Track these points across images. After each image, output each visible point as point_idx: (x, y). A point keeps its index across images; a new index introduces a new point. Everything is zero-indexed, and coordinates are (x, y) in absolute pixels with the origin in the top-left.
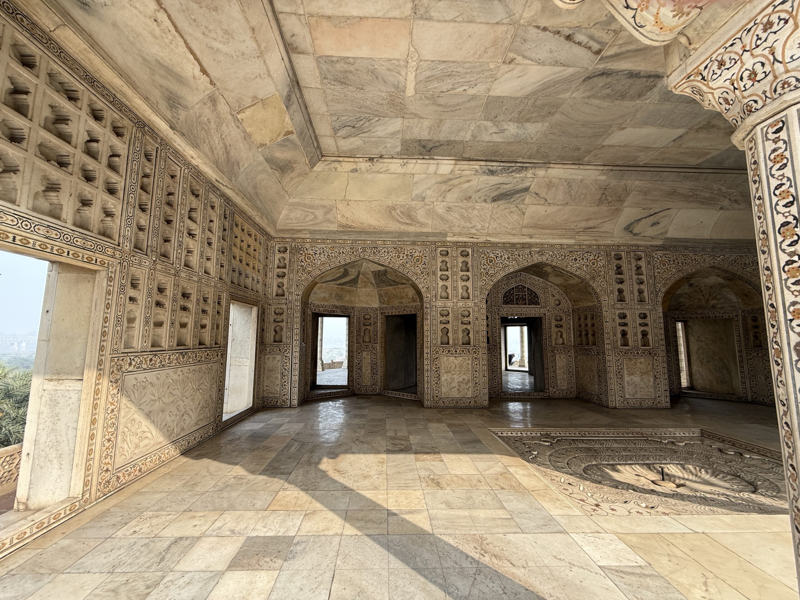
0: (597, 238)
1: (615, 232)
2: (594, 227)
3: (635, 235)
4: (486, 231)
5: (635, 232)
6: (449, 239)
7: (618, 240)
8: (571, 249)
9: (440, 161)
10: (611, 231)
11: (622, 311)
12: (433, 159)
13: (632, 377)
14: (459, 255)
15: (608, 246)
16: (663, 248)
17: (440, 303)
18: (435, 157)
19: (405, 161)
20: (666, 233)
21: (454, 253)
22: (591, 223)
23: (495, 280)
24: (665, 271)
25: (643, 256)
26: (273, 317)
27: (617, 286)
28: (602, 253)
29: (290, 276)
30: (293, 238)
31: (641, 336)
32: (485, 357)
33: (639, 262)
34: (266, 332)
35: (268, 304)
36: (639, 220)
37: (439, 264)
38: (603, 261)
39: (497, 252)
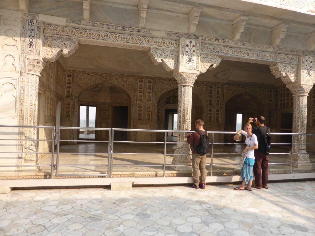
0: (203, 79)
1: (210, 77)
4: (159, 73)
5: (218, 77)
6: (143, 75)
7: (211, 80)
11: (210, 109)
14: (147, 82)
15: (207, 82)
16: (228, 84)
17: (138, 103)
20: (229, 78)
21: (145, 81)
23: (162, 94)
24: (228, 93)
25: (220, 87)
26: (65, 106)
27: (209, 98)
28: (205, 85)
29: (73, 88)
30: (74, 71)
31: (216, 118)
32: (156, 125)
33: (218, 89)
34: (62, 112)
35: (63, 100)
36: (219, 73)
37: (139, 86)
38: (205, 88)
39: (163, 82)
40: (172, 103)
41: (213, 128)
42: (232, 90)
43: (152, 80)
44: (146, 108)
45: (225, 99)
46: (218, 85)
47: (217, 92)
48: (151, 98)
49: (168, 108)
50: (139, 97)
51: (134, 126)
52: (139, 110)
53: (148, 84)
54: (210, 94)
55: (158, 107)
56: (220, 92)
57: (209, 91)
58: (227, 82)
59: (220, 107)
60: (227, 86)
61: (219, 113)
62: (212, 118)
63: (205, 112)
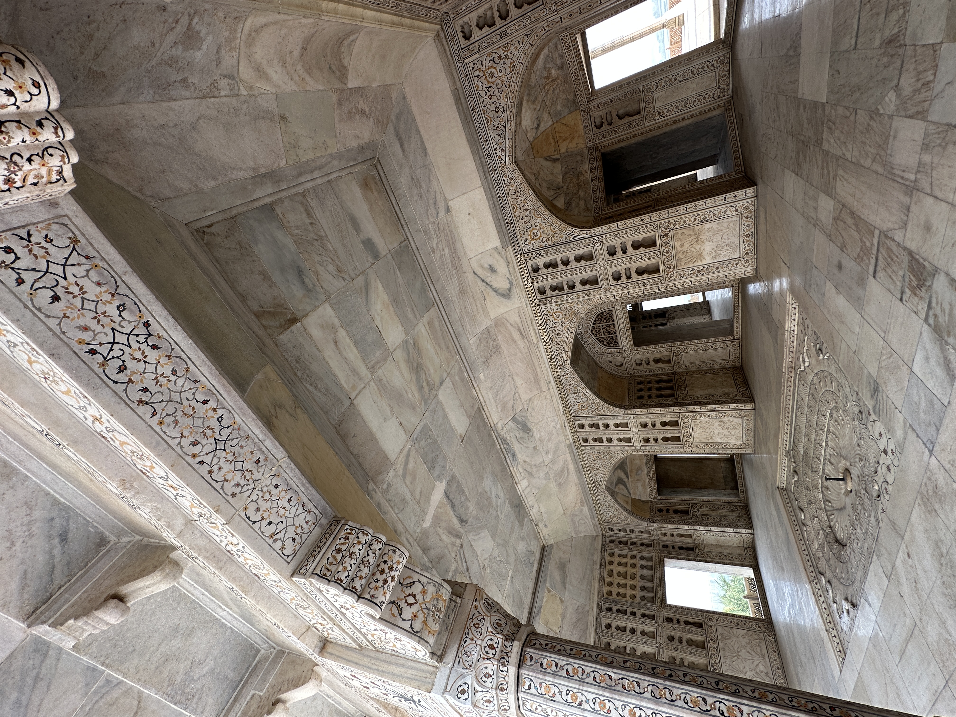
0: (529, 323)
1: (517, 306)
2: (519, 330)
3: (511, 283)
4: (555, 418)
5: (508, 286)
6: (571, 441)
7: (523, 301)
8: (548, 341)
9: (521, 491)
10: (517, 311)
11: (611, 278)
13: (705, 254)
14: (584, 430)
15: (532, 304)
16: (514, 242)
19: (529, 510)
20: (496, 249)
21: (584, 435)
22: (516, 335)
23: (602, 403)
24: (543, 232)
25: (531, 262)
26: (669, 538)
27: (578, 287)
28: (543, 309)
29: (632, 528)
30: (600, 525)
31: (641, 249)
32: (691, 408)
33: (541, 265)
34: (683, 542)
35: (659, 540)
36: (495, 291)
37: (597, 443)
38: (553, 307)
39: (572, 402)
40: (615, 333)
41: (680, 255)
42: (526, 219)
43: (576, 423)
44: (646, 429)
45: (565, 236)
46: (530, 269)
47: (551, 269)
48: (619, 422)
49: (630, 341)
50: (623, 443)
51: (698, 449)
52: (656, 440)
53: (587, 428)
54: (565, 287)
55: (634, 363)
56: (548, 259)
57: (557, 292)
58: (510, 248)
59: (599, 249)
60: (520, 242)
61: (617, 243)
62: (643, 264)
63: (625, 292)
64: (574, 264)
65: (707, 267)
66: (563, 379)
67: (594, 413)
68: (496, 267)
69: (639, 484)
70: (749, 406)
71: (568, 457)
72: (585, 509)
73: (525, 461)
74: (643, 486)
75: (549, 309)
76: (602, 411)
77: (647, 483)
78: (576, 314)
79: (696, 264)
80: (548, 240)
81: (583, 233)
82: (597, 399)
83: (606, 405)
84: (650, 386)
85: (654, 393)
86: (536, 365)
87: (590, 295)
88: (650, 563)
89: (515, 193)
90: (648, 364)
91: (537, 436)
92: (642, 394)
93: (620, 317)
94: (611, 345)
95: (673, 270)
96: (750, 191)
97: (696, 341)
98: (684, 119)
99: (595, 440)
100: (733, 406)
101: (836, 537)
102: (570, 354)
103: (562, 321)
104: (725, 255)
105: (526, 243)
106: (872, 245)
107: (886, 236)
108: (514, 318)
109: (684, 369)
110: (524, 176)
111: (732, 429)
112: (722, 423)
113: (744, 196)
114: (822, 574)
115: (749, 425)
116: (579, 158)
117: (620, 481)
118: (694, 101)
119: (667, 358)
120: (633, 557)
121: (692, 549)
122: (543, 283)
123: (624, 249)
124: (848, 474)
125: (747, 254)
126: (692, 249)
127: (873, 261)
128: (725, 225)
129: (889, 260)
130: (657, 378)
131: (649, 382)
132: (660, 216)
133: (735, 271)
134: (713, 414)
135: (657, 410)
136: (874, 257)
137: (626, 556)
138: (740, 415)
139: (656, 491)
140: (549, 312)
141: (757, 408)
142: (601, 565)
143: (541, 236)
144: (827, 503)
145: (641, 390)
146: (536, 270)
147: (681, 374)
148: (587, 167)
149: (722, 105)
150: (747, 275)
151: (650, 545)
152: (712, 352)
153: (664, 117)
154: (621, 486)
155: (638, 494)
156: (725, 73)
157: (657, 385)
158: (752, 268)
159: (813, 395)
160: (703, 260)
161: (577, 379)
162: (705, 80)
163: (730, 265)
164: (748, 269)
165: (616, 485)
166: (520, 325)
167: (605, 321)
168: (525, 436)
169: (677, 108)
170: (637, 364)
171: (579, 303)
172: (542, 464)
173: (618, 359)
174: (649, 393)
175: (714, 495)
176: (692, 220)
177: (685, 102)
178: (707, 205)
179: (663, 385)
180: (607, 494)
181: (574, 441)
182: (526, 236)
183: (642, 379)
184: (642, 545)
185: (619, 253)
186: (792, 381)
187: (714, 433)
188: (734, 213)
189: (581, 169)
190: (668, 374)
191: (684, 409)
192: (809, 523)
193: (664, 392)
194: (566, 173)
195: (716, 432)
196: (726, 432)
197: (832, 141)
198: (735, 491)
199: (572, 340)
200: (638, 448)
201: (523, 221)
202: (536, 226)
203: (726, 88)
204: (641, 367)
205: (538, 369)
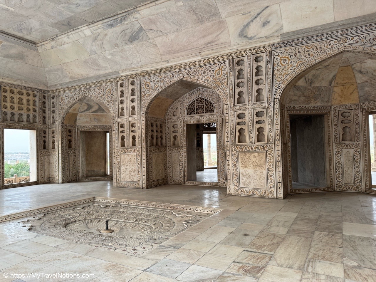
0: (217, 50)
1: (232, 41)
2: (212, 42)
3: (251, 38)
4: (140, 64)
5: (249, 36)
6: (122, 74)
7: (235, 47)
8: (200, 64)
9: (81, 29)
10: (228, 41)
11: (241, 112)
12: (78, 29)
13: (246, 169)
14: (130, 85)
15: (230, 54)
18: (79, 27)
19: (66, 34)
20: (281, 28)
21: (126, 84)
22: (208, 39)
24: (285, 67)
25: (264, 56)
26: (51, 135)
27: (238, 90)
28: (226, 63)
29: (56, 112)
30: (56, 90)
31: (257, 133)
32: (144, 154)
33: (260, 64)
34: (49, 143)
35: (49, 128)
36: (248, 25)
37: (120, 93)
38: (226, 70)
39: (152, 78)
40: (197, 113)
41: (248, 155)
42: (298, 55)
43: (135, 80)
44: (131, 127)
45: (278, 83)
46: (258, 55)
47: (255, 70)
48: (136, 109)
49: (190, 122)
50: (120, 111)
51: (116, 156)
52: (122, 132)
53: (131, 87)
54: (240, 80)
55: (175, 123)
56: (263, 69)
57: (237, 74)
58: (279, 40)
59: (264, 105)
60: (282, 49)
61: (265, 118)
62: (246, 133)
63: (229, 121)
64: (256, 87)
65: (237, 169)
66: (170, 73)
67: (143, 93)
68: (267, 27)
69: (88, 120)
70: (145, 186)
71: (109, 71)
72: (68, 80)
73: (106, 35)
74: (87, 122)
75: (225, 67)
76: (144, 99)
77: (88, 125)
78: (218, 86)
79: (240, 164)
80: (279, 70)
81: (278, 96)
82: (153, 96)
83: (148, 102)
84: (159, 132)
85: (155, 134)
86: (183, 53)
87: (230, 98)
88: (31, 120)
89: (321, 48)
90: (173, 132)
91: (127, 47)
92: (154, 126)
93: (208, 118)
94: (189, 110)
95: (239, 151)
96: (281, 196)
97: (186, 161)
98: (331, 165)
99: (122, 92)
100: (145, 177)
101: (69, 223)
102: (188, 80)
103: (214, 76)
104: (243, 180)
105: (280, 53)
106: (264, 250)
107: (271, 257)
108: (223, 38)
109: (168, 152)
110: (331, 57)
111: (129, 176)
112: (133, 170)
113: (279, 192)
114: (45, 215)
115: (132, 185)
116: (326, 99)
117: (90, 107)
118: (339, 171)
119: (176, 143)
120: (35, 111)
121: (45, 148)
122: (245, 64)
123: (259, 122)
124: (111, 231)
125: (242, 191)
126: (251, 162)
127: (254, 250)
128: (263, 181)
129: (257, 258)
130: (164, 137)
131: (161, 132)
132: (278, 145)
133: (232, 184)
134: (140, 166)
135: (144, 134)
136: (257, 251)
137: (34, 105)
138: (139, 181)
139: (83, 129)
140: (222, 67)
141: (143, 190)
142: (25, 87)
143: (282, 65)
144: (90, 220)
145: (157, 126)
146: (256, 60)
147: (166, 150)
148: (319, 104)
149: (332, 186)
150: (228, 190)
151: (44, 123)
152: (178, 169)
153: (335, 154)
154: (86, 107)
155: (81, 118)
156: (350, 188)
157: (159, 136)
158: (232, 193)
159: (158, 217)
160: (243, 168)
161: (169, 84)
162: (350, 178)
163: (236, 182)
164: (232, 191)
165: (87, 104)
166: (216, 43)
167: (206, 107)
168: (127, 38)
169: (339, 162)
170: (174, 125)
171: (226, 89)
172: (103, 50)
173: (179, 113)
174: (155, 131)
175: (82, 164)
176: (270, 164)
177: (341, 167)
178: (278, 173)
179: (159, 140)
180: (80, 97)
181: (121, 77)
182: (285, 54)
183: (163, 127)
184: (44, 117)
185: (258, 119)
186: (165, 208)
187: (127, 166)
188: (269, 187)
189: (319, 100)
190: (166, 143)
191: (144, 150)
192: (75, 211)
193: (155, 139)
194: (319, 90)
195: (128, 167)
196: (128, 172)
197: (321, 236)
198: (85, 176)
199: (199, 82)
200: (116, 120)
201: (297, 52)
202: (291, 63)
203: (341, 188)
204: (172, 127)
205: (179, 54)
